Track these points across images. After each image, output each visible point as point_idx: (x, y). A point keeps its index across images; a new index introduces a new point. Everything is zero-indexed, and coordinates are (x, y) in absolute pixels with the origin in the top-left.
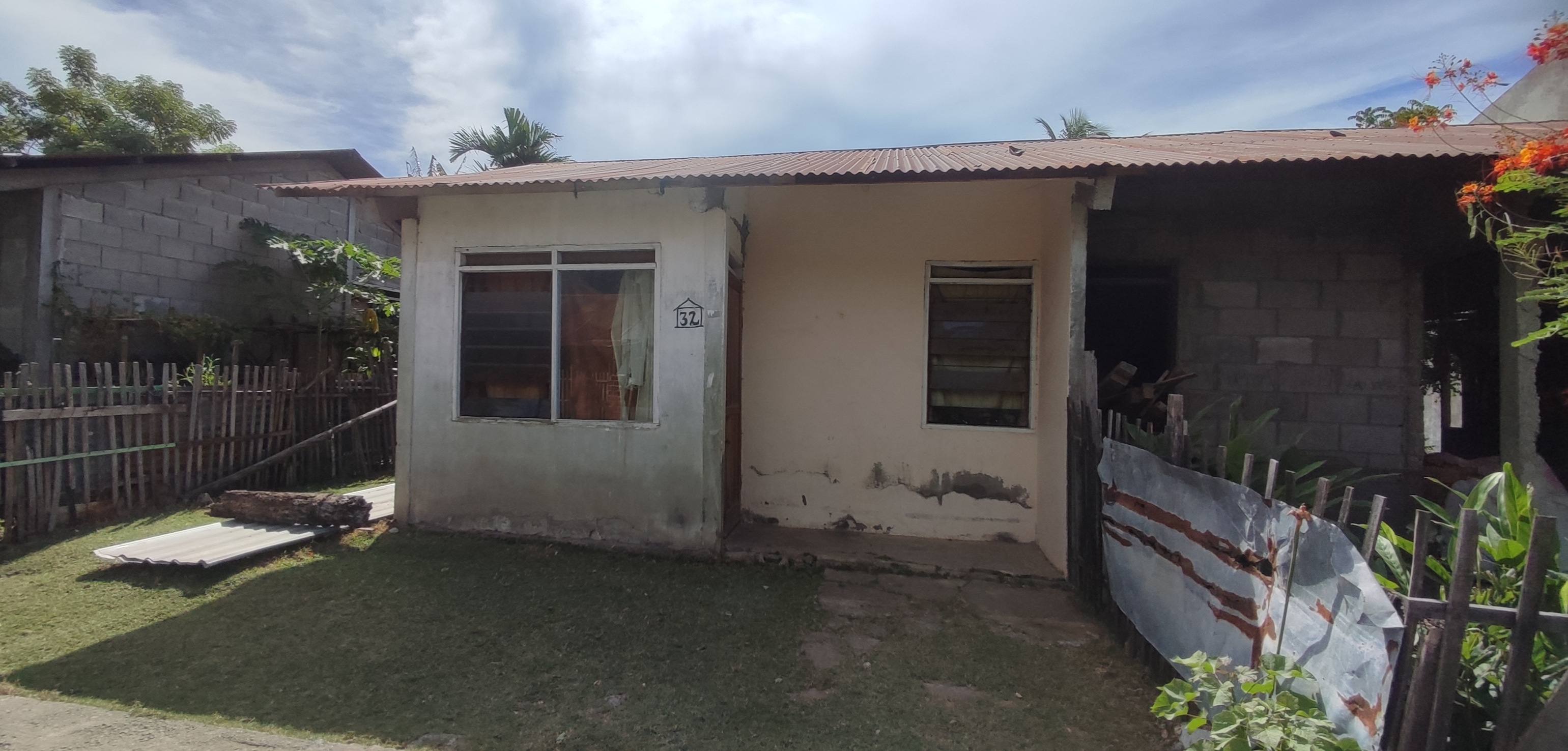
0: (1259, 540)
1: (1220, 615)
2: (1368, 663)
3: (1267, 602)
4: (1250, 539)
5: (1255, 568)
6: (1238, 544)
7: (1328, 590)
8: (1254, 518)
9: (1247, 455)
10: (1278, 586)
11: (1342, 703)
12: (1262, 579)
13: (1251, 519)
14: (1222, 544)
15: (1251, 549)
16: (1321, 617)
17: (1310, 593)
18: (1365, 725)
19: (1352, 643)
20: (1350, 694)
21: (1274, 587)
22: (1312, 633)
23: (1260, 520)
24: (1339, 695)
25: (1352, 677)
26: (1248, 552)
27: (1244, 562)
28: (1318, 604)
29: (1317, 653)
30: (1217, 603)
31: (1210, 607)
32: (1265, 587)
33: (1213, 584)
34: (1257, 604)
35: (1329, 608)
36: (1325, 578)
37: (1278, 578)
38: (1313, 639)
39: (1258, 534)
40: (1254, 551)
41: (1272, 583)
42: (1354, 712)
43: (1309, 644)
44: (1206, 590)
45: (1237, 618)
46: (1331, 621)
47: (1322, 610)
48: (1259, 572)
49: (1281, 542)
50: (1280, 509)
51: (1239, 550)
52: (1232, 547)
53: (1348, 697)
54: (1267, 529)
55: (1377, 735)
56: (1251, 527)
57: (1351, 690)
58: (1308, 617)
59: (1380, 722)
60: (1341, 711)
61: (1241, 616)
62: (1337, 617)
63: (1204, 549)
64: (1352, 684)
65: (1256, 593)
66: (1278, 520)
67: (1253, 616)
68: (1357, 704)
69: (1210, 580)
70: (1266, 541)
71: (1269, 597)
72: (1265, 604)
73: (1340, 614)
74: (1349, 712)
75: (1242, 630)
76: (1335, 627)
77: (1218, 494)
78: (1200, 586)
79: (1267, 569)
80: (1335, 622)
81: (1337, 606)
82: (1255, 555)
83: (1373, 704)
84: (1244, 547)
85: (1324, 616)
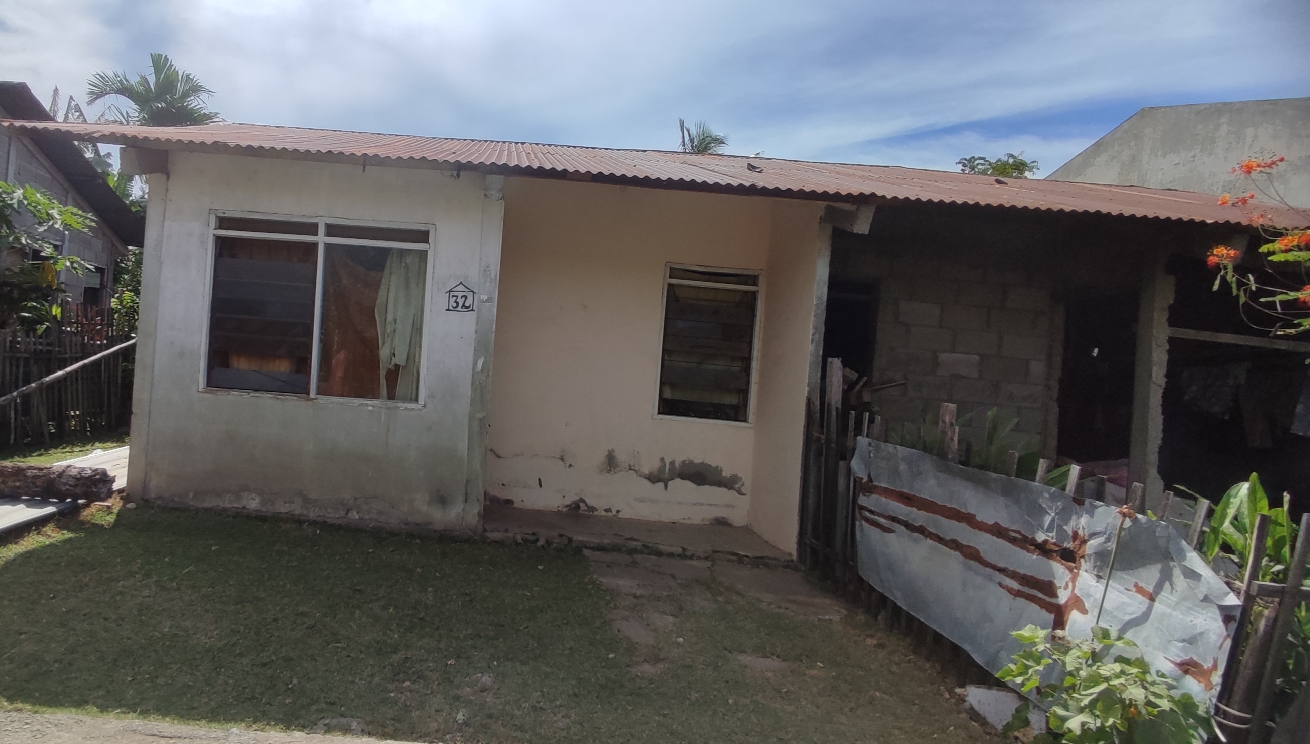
0: (1061, 532)
1: (1017, 594)
2: (1201, 634)
3: (1070, 584)
4: (1050, 529)
5: (1055, 555)
6: (1034, 533)
7: (1149, 575)
8: (1057, 514)
9: (1041, 460)
10: (1086, 571)
11: (1172, 666)
12: (1063, 564)
13: (1053, 514)
14: (1013, 534)
15: (1050, 539)
16: (1139, 596)
17: (1126, 576)
18: (1199, 682)
19: (1181, 617)
20: (1181, 657)
21: (1080, 571)
22: (1130, 609)
23: (1064, 515)
24: (1166, 658)
25: (1182, 644)
26: (1046, 542)
27: (1043, 549)
28: (1136, 585)
29: (1137, 625)
30: (1015, 585)
31: (1004, 588)
32: (1067, 571)
33: (1006, 568)
34: (1058, 585)
35: (1150, 589)
36: (1143, 565)
37: (1084, 564)
38: (1131, 614)
39: (1060, 527)
40: (1054, 541)
41: (1078, 568)
42: (1186, 672)
43: (1128, 618)
44: (997, 573)
45: (1035, 596)
46: (1152, 599)
47: (1140, 590)
48: (1058, 558)
49: (1093, 535)
50: (1096, 507)
51: (1033, 540)
52: (1023, 536)
53: (1179, 660)
54: (1072, 523)
55: (1213, 690)
56: (1053, 520)
57: (1182, 655)
58: (1123, 596)
59: (1217, 678)
60: (1172, 671)
61: (1040, 595)
62: (1159, 596)
63: (995, 538)
64: (1183, 649)
65: (1056, 576)
66: (1092, 516)
67: (1054, 595)
68: (1189, 665)
69: (1001, 564)
70: (1070, 533)
71: (1074, 580)
72: (1067, 585)
73: (1163, 593)
74: (1180, 672)
75: (1041, 607)
76: (1156, 604)
77: (1008, 491)
78: (989, 570)
79: (1069, 557)
80: (1157, 600)
81: (1159, 587)
82: (1054, 544)
83: (1207, 665)
84: (1040, 537)
85: (1144, 596)
